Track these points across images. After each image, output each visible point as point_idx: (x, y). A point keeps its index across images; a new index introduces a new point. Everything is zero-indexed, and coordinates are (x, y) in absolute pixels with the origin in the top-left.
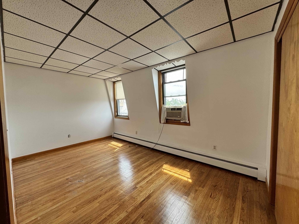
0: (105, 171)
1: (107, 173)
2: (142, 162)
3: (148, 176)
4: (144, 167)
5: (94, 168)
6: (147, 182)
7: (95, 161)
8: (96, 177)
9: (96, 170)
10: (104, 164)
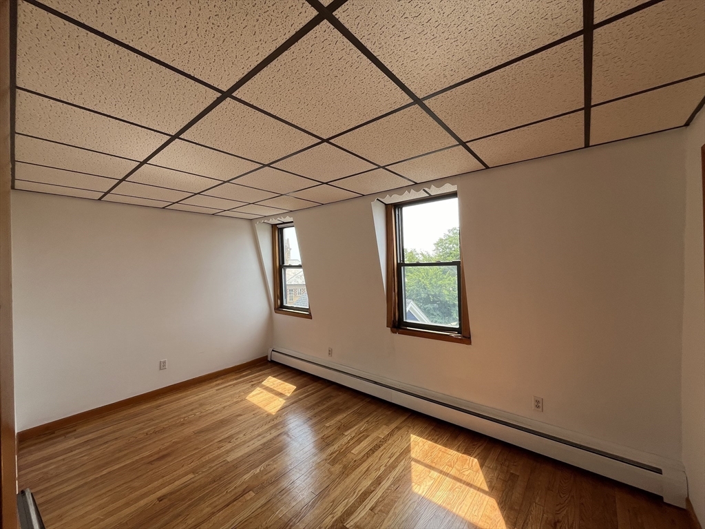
0: (258, 471)
1: (264, 478)
2: (352, 439)
3: (372, 489)
4: (357, 458)
5: (229, 459)
6: (372, 509)
7: (229, 439)
8: (236, 491)
9: (235, 466)
10: (254, 446)
